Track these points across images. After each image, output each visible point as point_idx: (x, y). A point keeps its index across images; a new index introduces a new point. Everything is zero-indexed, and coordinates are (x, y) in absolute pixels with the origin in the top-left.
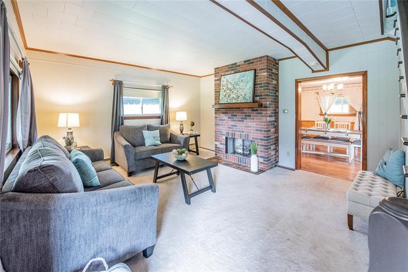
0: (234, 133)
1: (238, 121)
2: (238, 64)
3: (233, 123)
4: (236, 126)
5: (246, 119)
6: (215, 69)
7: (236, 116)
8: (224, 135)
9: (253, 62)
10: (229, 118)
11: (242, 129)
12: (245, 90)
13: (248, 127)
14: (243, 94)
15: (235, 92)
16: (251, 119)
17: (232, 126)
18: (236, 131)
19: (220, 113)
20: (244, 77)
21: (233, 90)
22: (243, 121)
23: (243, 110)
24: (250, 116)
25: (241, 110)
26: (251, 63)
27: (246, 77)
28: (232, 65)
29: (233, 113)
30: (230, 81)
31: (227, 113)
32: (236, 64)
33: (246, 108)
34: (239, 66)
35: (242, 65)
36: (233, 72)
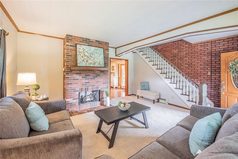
0: (88, 88)
1: (91, 79)
2: (91, 40)
3: (87, 81)
4: (89, 82)
5: (97, 77)
6: (67, 35)
7: (89, 75)
8: (78, 91)
9: (102, 44)
10: (82, 77)
11: (94, 84)
12: (99, 59)
13: (98, 82)
14: (98, 61)
15: (92, 59)
16: (100, 77)
17: (86, 83)
18: (89, 86)
19: (73, 74)
20: (97, 51)
21: (90, 58)
22: (95, 79)
23: (94, 72)
24: (99, 75)
25: (93, 72)
26: (100, 43)
27: (99, 51)
28: (86, 39)
29: (87, 74)
30: (86, 50)
31: (81, 74)
32: (90, 39)
33: (97, 70)
34: (92, 42)
35: (94, 42)
36: (87, 44)
